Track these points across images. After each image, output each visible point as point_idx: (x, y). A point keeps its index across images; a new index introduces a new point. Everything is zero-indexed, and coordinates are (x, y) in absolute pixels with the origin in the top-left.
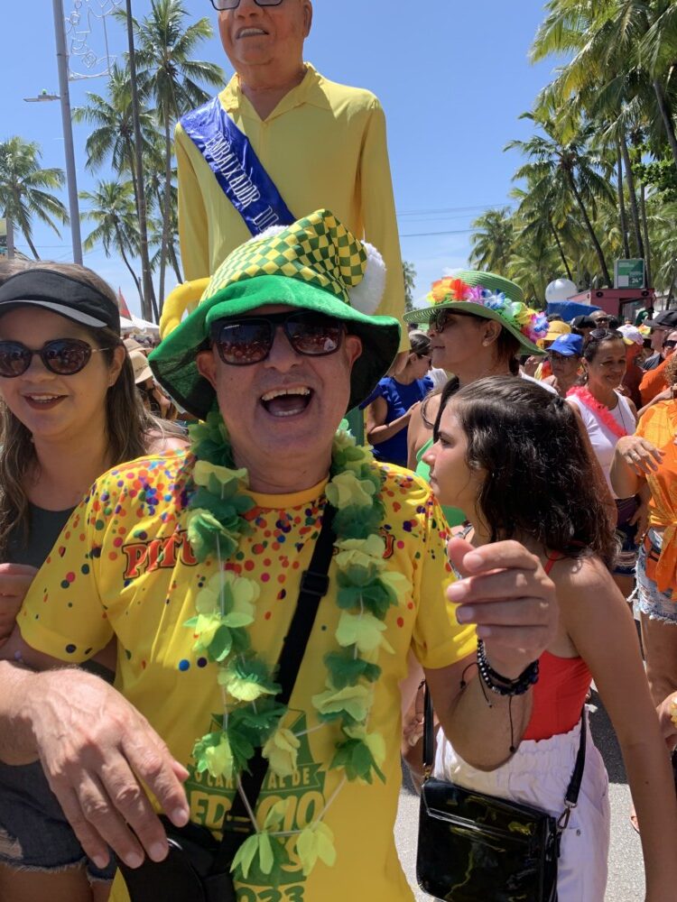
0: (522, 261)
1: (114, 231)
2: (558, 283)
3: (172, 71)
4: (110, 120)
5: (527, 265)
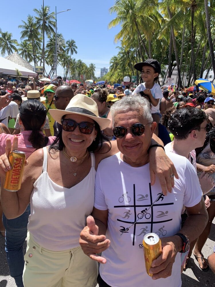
0: (120, 71)
1: (25, 54)
2: (126, 77)
3: (46, 23)
4: (27, 29)
5: (121, 72)
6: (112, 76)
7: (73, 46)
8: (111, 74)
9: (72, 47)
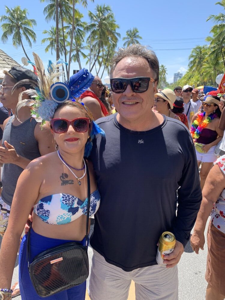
6: (190, 78)
7: (135, 37)
8: (190, 76)
9: (134, 39)
